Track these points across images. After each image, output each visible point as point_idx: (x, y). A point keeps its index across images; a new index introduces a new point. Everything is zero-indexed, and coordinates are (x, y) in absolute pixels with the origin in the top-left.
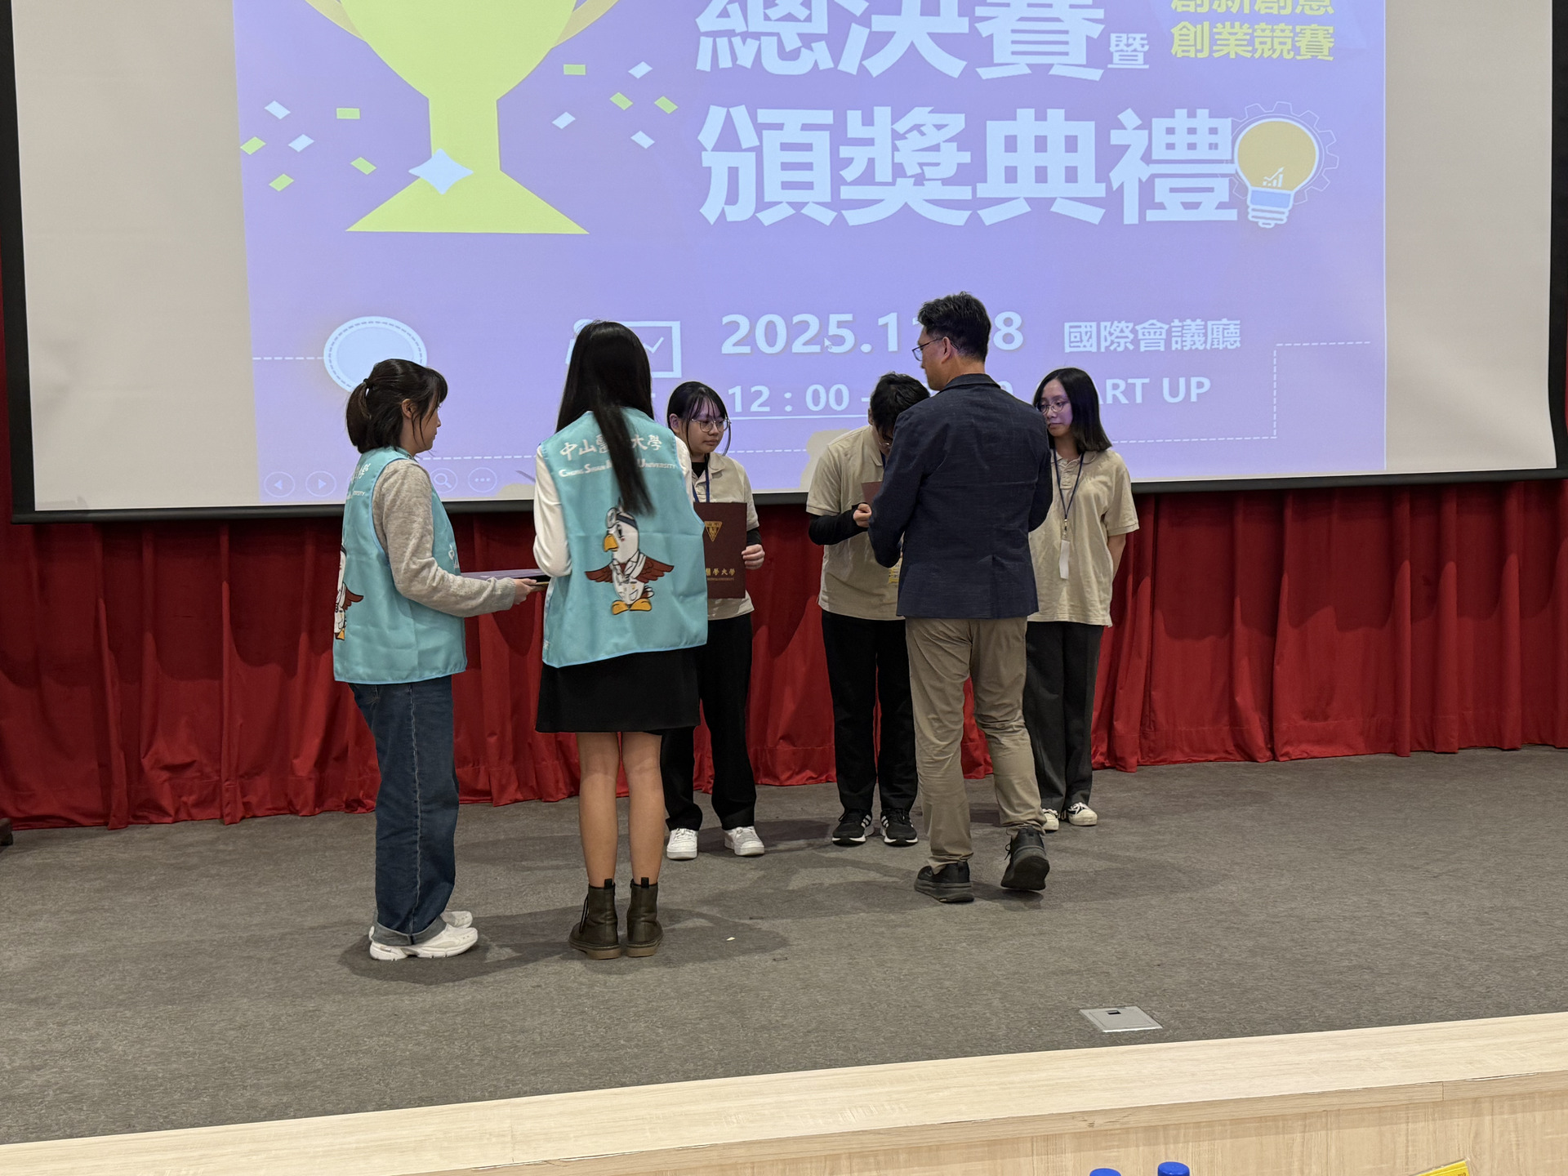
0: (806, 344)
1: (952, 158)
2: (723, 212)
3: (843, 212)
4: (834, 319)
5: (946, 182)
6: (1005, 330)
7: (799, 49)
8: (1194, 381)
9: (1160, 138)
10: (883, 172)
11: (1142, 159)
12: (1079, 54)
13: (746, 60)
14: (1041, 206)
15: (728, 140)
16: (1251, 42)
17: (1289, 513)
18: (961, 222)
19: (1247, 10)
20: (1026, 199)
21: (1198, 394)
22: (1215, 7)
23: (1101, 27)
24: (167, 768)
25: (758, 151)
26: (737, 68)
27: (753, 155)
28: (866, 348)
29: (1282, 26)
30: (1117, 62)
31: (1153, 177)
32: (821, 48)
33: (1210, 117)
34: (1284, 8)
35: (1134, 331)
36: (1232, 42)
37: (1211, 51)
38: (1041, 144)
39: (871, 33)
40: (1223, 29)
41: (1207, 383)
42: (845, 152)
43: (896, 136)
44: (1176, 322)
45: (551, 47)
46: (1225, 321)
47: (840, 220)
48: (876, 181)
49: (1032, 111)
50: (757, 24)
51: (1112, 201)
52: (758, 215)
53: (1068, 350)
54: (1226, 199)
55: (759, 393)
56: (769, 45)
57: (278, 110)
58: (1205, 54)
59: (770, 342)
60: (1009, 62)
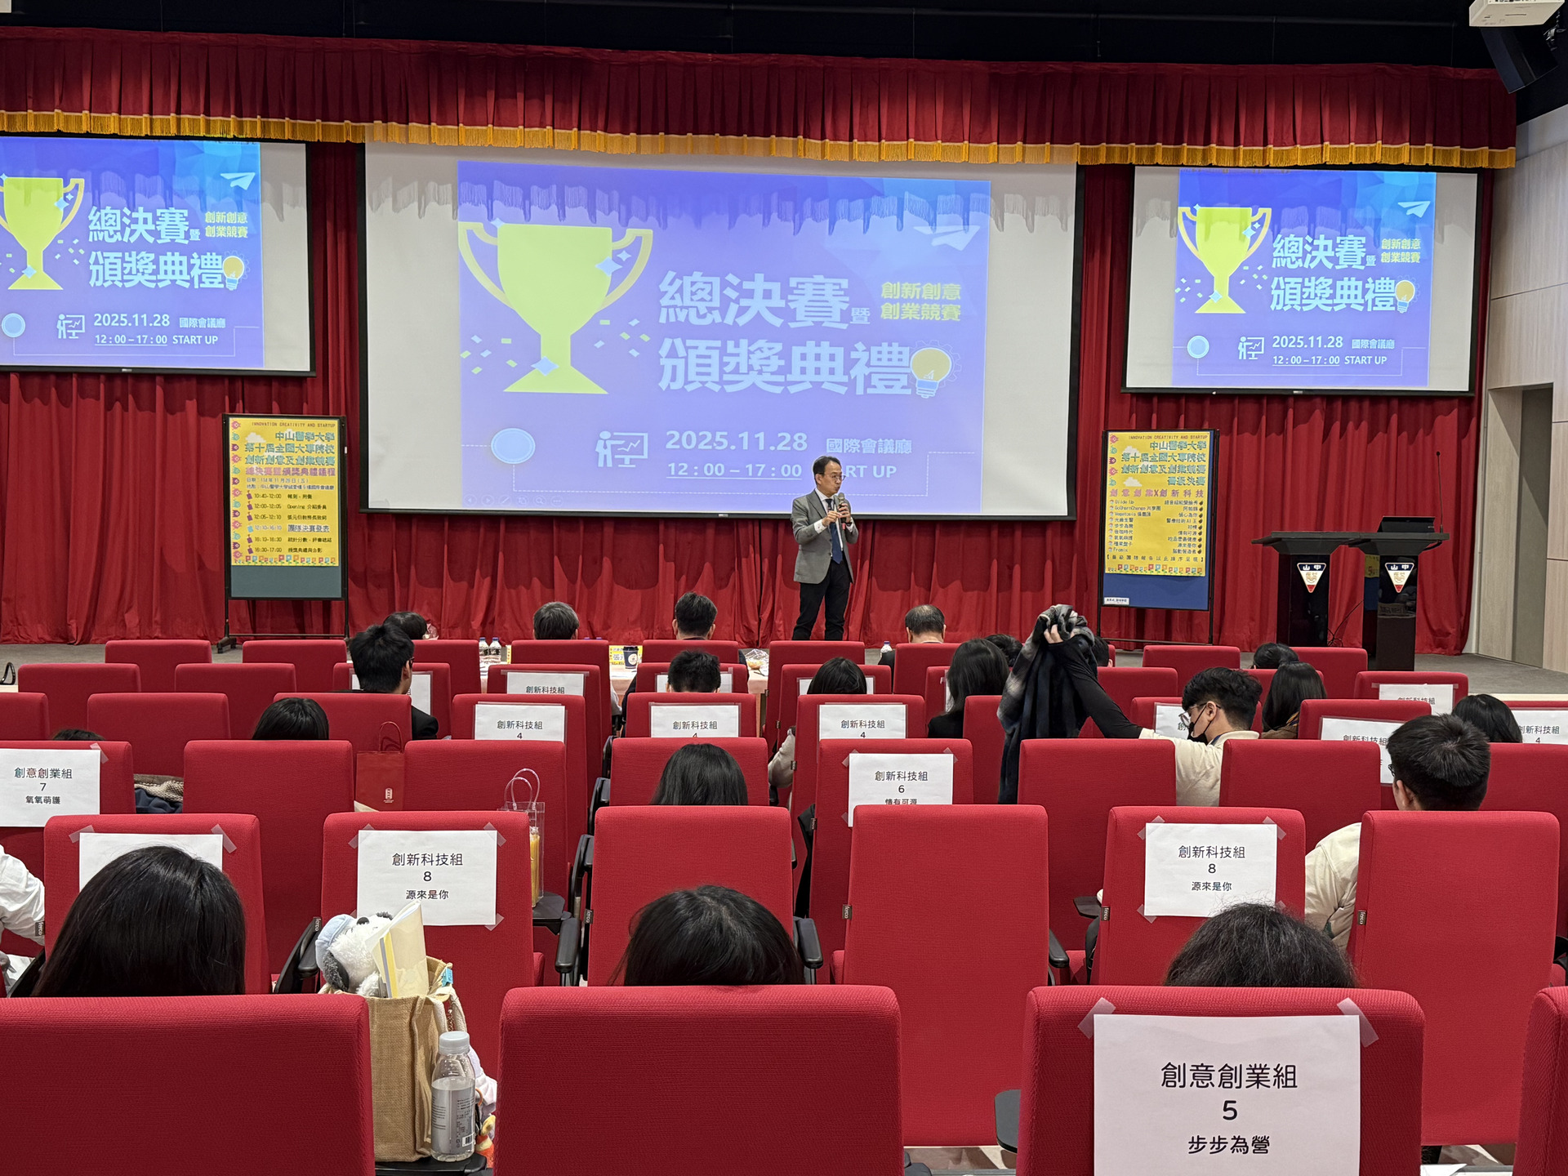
0: (705, 445)
1: (776, 363)
2: (669, 386)
3: (725, 387)
4: (718, 434)
5: (772, 373)
6: (798, 441)
7: (706, 314)
8: (889, 468)
9: (875, 355)
10: (743, 369)
11: (866, 365)
12: (837, 316)
13: (682, 318)
14: (817, 385)
15: (673, 353)
16: (919, 312)
17: (937, 532)
18: (779, 392)
19: (918, 297)
20: (811, 382)
21: (891, 475)
22: (902, 296)
23: (847, 305)
25: (686, 358)
26: (678, 322)
27: (684, 360)
28: (733, 447)
29: (935, 305)
30: (855, 321)
31: (871, 373)
32: (716, 314)
33: (899, 346)
34: (936, 296)
35: (860, 444)
36: (911, 311)
37: (900, 316)
38: (818, 357)
39: (740, 308)
40: (906, 307)
41: (895, 469)
42: (726, 359)
43: (750, 352)
44: (881, 440)
45: (596, 312)
46: (904, 440)
47: (722, 389)
48: (740, 372)
49: (814, 342)
50: (687, 302)
51: (852, 384)
52: (685, 387)
54: (906, 384)
55: (683, 467)
56: (693, 312)
57: (477, 339)
58: (897, 318)
59: (689, 442)
60: (803, 320)
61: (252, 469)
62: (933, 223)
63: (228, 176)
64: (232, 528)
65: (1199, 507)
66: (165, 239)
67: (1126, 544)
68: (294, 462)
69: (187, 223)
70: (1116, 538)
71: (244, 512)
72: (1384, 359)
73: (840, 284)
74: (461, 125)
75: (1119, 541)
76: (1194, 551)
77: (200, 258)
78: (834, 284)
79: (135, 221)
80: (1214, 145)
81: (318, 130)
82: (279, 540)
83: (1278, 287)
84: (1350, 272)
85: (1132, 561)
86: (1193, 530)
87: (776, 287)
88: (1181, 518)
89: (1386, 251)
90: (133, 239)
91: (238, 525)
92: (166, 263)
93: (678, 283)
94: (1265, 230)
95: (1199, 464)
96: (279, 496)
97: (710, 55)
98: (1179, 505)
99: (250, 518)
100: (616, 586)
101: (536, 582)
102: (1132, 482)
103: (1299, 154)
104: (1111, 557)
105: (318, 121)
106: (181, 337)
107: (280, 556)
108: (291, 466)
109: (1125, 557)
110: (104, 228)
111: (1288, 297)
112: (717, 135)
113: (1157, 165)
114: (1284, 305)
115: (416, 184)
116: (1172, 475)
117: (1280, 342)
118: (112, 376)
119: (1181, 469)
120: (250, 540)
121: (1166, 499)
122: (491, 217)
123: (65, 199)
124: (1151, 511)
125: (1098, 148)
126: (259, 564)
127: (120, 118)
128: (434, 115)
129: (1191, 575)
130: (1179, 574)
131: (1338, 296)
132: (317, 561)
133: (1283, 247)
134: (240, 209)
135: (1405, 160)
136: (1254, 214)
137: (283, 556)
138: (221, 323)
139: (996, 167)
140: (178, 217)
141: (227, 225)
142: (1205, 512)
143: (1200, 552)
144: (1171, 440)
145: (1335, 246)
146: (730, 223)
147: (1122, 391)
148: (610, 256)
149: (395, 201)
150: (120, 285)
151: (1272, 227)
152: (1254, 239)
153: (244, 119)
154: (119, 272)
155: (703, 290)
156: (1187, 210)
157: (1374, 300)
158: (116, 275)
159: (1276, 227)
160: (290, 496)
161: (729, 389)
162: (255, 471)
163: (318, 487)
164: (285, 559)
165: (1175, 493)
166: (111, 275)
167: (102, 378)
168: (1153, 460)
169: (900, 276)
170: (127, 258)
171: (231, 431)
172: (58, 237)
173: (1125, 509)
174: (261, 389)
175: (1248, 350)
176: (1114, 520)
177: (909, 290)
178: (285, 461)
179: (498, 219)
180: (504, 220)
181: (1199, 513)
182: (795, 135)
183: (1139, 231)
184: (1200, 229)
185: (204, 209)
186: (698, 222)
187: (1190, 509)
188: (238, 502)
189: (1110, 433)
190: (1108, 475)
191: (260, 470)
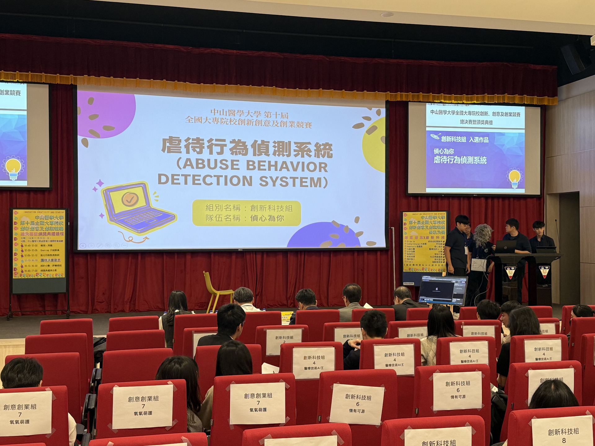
61: (24, 233)
64: (13, 261)
67: (412, 259)
68: (44, 229)
70: (408, 257)
71: (19, 253)
74: (124, 78)
75: (409, 258)
76: (442, 262)
80: (442, 94)
81: (58, 79)
82: (36, 266)
85: (415, 267)
86: (441, 253)
88: (435, 248)
91: (17, 260)
95: (442, 225)
96: (36, 246)
97: (235, 51)
98: (434, 242)
99: (22, 256)
102: (414, 233)
103: (475, 98)
104: (406, 265)
105: (58, 74)
107: (36, 273)
108: (42, 231)
109: (412, 265)
112: (239, 85)
113: (420, 102)
116: (431, 230)
119: (434, 227)
120: (22, 267)
121: (429, 240)
124: (422, 245)
125: (397, 94)
126: (26, 278)
128: (112, 74)
129: (441, 272)
130: (435, 272)
132: (55, 275)
135: (516, 101)
137: (38, 273)
144: (430, 215)
147: (406, 194)
160: (42, 246)
162: (25, 234)
163: (55, 241)
164: (39, 275)
165: (432, 237)
168: (423, 224)
171: (14, 216)
173: (411, 244)
176: (407, 249)
178: (40, 229)
182: (272, 86)
187: (439, 244)
188: (16, 249)
189: (403, 213)
190: (404, 230)
191: (27, 234)
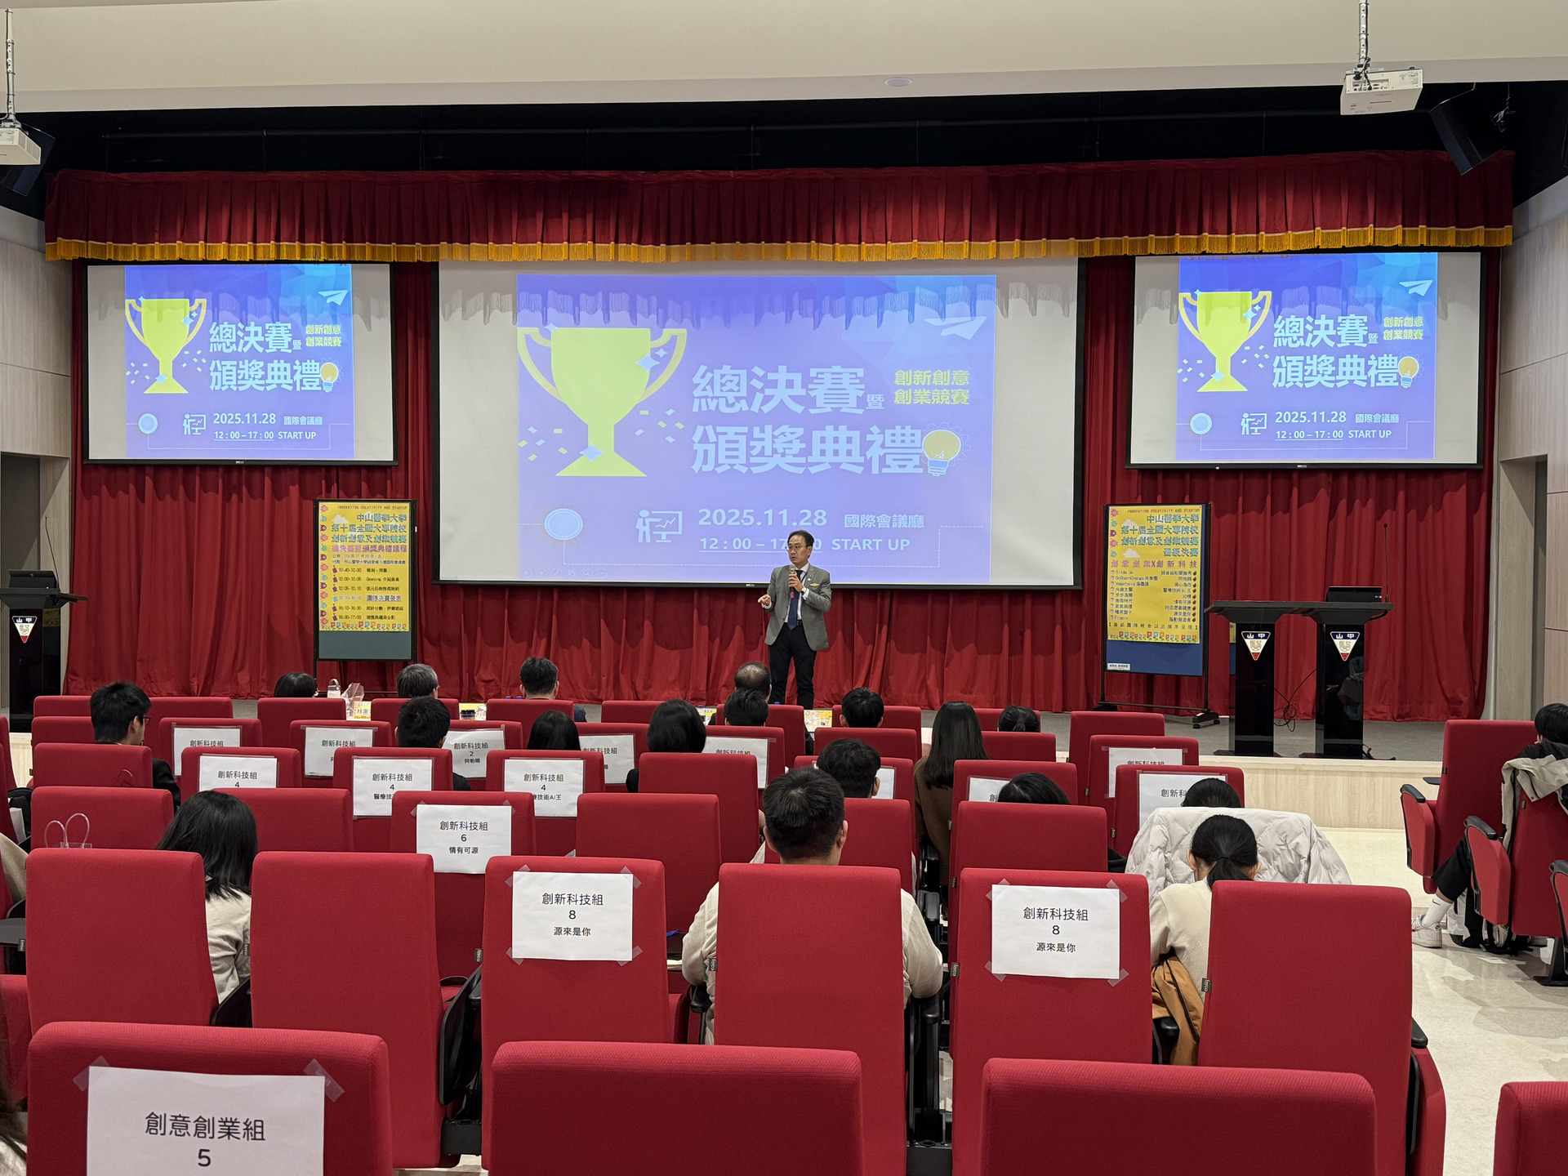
0: (734, 521)
1: (798, 446)
2: (701, 468)
3: (751, 468)
4: (746, 511)
5: (794, 456)
6: (819, 517)
7: (734, 403)
8: (902, 541)
9: (888, 438)
10: (768, 452)
11: (881, 446)
12: (854, 403)
13: (712, 407)
14: (835, 466)
15: (704, 439)
16: (930, 397)
17: (951, 600)
18: (801, 472)
19: (929, 384)
20: (830, 463)
21: (904, 547)
22: (914, 382)
23: (863, 392)
24: (483, 681)
25: (716, 443)
26: (709, 410)
27: (714, 445)
28: (759, 524)
29: (945, 390)
30: (870, 407)
31: (885, 454)
32: (743, 402)
33: (911, 429)
34: (947, 382)
35: (876, 519)
36: (922, 398)
37: (912, 401)
38: (836, 440)
39: (765, 397)
40: (918, 392)
41: (908, 542)
42: (752, 443)
43: (774, 437)
44: (895, 516)
45: (635, 404)
46: (917, 515)
47: (750, 471)
48: (766, 454)
49: (833, 427)
50: (717, 393)
51: (867, 464)
52: (716, 469)
53: (846, 526)
54: (918, 463)
55: (714, 541)
56: (722, 402)
57: (532, 430)
58: (910, 403)
59: (719, 521)
60: (823, 407)
61: (337, 546)
62: (942, 314)
63: (324, 294)
64: (320, 598)
65: (1193, 577)
66: (272, 349)
67: (1126, 612)
68: (373, 540)
69: (291, 335)
70: (1117, 606)
71: (330, 584)
72: (1388, 433)
73: (856, 373)
74: (514, 243)
75: (1120, 609)
76: (1189, 620)
77: (301, 365)
78: (851, 373)
79: (248, 334)
80: (1207, 234)
81: (394, 251)
82: (359, 608)
83: (1280, 365)
84: (1352, 350)
85: (1132, 629)
86: (1188, 599)
87: (797, 378)
88: (1177, 588)
89: (1389, 329)
90: (245, 350)
91: (325, 595)
92: (273, 369)
93: (709, 375)
94: (1266, 310)
95: (1193, 536)
96: (359, 570)
97: (732, 171)
98: (1175, 575)
99: (335, 589)
100: (657, 647)
101: (586, 643)
103: (1289, 239)
104: (1113, 625)
105: (393, 244)
106: (285, 433)
107: (359, 623)
108: (369, 544)
109: (1126, 625)
110: (222, 340)
111: (1290, 374)
112: (740, 241)
113: (1151, 255)
114: (1287, 382)
115: (482, 294)
116: (1167, 547)
117: (1284, 417)
118: (227, 468)
119: (1175, 541)
120: (335, 609)
121: (1163, 569)
122: (545, 322)
123: (191, 316)
124: (1149, 581)
125: (1093, 242)
126: (342, 629)
127: (229, 247)
128: (491, 236)
129: (1187, 642)
130: (1175, 642)
131: (1341, 373)
132: (392, 627)
133: (1284, 327)
134: (335, 322)
135: (1398, 241)
136: (1254, 297)
137: (362, 623)
138: (319, 421)
139: (997, 261)
140: (283, 329)
141: (323, 335)
142: (1198, 582)
143: (1194, 620)
144: (1166, 513)
145: (1336, 325)
146: (756, 321)
147: (1126, 467)
148: (649, 354)
149: (464, 310)
150: (235, 388)
151: (1273, 308)
152: (1254, 320)
153: (333, 244)
154: (234, 378)
155: (731, 381)
156: (1188, 295)
157: (1377, 376)
158: (231, 380)
159: (1277, 307)
161: (755, 470)
162: (340, 549)
163: (393, 562)
164: (364, 625)
166: (227, 380)
167: (221, 470)
168: (1150, 533)
169: (911, 365)
170: (241, 366)
171: (321, 513)
172: (184, 349)
173: (1126, 579)
174: (353, 476)
175: (1250, 426)
176: (1115, 590)
177: (921, 377)
178: (365, 539)
179: (551, 324)
180: (557, 325)
181: (1193, 583)
182: (809, 241)
183: (1140, 316)
184: (1200, 315)
185: (305, 323)
186: (727, 320)
187: (1185, 579)
188: (325, 576)
189: (1110, 508)
190: (1109, 546)
191: (343, 547)
